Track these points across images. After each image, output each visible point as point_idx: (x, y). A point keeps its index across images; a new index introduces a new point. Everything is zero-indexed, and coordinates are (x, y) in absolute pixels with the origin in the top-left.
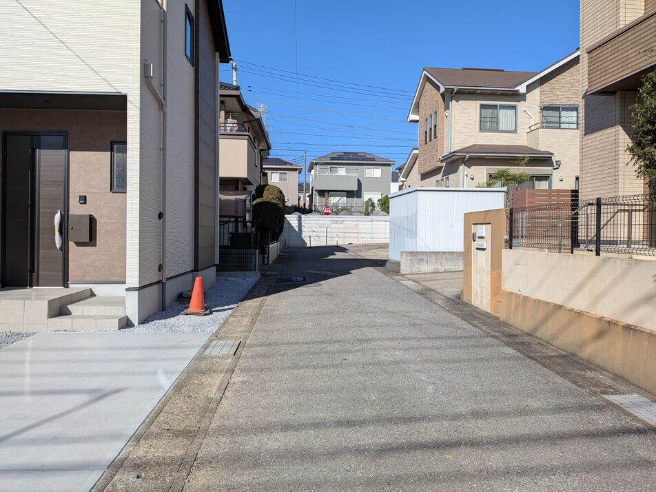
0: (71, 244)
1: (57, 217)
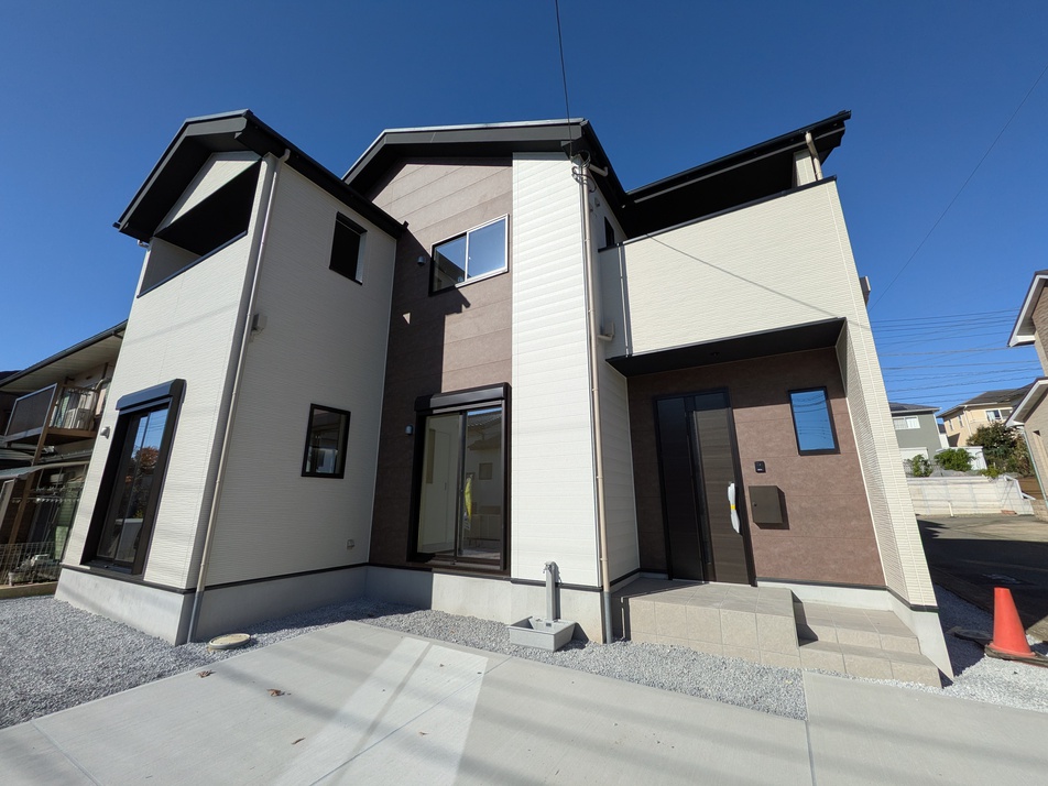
0: (753, 525)
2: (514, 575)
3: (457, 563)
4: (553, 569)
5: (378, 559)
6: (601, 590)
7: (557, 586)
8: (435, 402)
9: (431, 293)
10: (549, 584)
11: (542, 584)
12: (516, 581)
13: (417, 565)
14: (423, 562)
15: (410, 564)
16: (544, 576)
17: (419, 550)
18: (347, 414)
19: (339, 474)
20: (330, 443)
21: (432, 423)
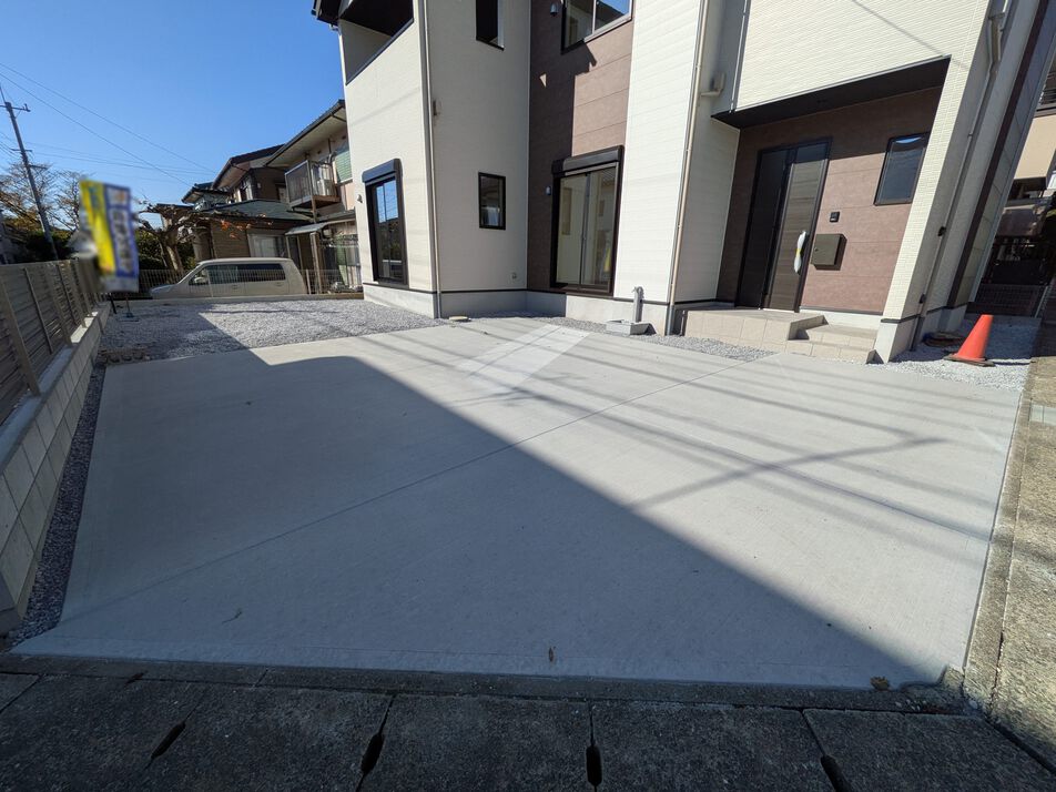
0: (811, 267)
1: (802, 238)
2: (615, 296)
3: (581, 290)
4: (640, 291)
5: (532, 287)
6: (668, 304)
7: (641, 301)
8: (567, 164)
9: (564, 50)
10: (636, 301)
11: (632, 301)
12: (616, 300)
13: (557, 290)
14: (560, 288)
15: (552, 289)
16: (633, 296)
17: (558, 281)
18: (503, 179)
19: (502, 227)
20: (494, 203)
21: (565, 183)
